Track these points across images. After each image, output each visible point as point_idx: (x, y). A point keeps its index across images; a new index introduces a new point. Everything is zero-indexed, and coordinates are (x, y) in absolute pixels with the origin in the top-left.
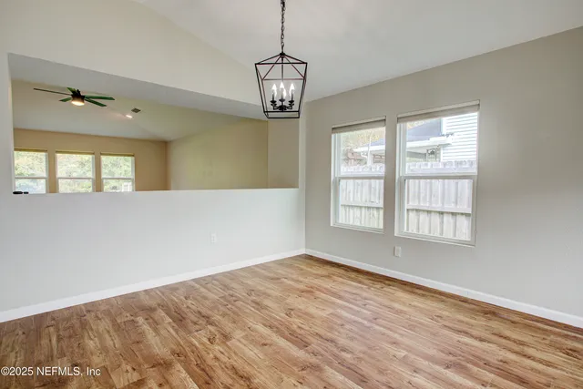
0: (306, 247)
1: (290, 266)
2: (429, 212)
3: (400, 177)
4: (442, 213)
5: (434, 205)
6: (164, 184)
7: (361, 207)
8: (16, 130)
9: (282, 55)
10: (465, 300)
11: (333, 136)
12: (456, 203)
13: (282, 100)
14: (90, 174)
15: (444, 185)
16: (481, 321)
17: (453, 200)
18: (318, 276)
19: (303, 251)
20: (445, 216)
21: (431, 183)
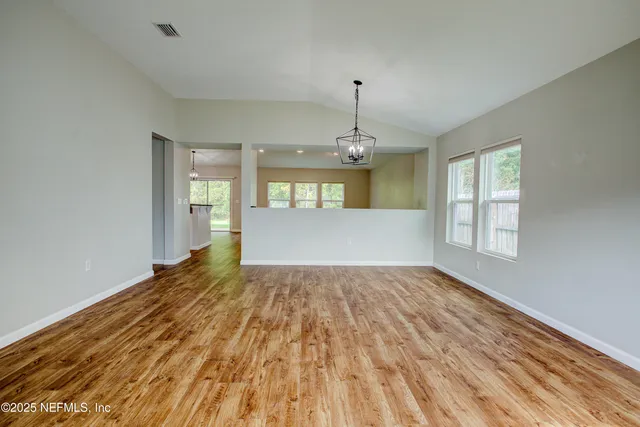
0: (434, 261)
3: (484, 202)
6: (366, 204)
8: (259, 168)
9: (356, 129)
11: (450, 166)
14: (315, 198)
19: (430, 263)
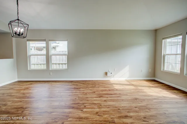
1: (14, 85)
2: (56, 64)
3: (50, 55)
4: (59, 64)
5: (57, 62)
7: (35, 64)
9: (18, 20)
10: (67, 81)
11: (27, 42)
12: (62, 61)
13: (20, 33)
15: (59, 57)
16: (70, 83)
17: (62, 60)
18: (27, 85)
19: (17, 80)
20: (60, 64)
21: (56, 56)
